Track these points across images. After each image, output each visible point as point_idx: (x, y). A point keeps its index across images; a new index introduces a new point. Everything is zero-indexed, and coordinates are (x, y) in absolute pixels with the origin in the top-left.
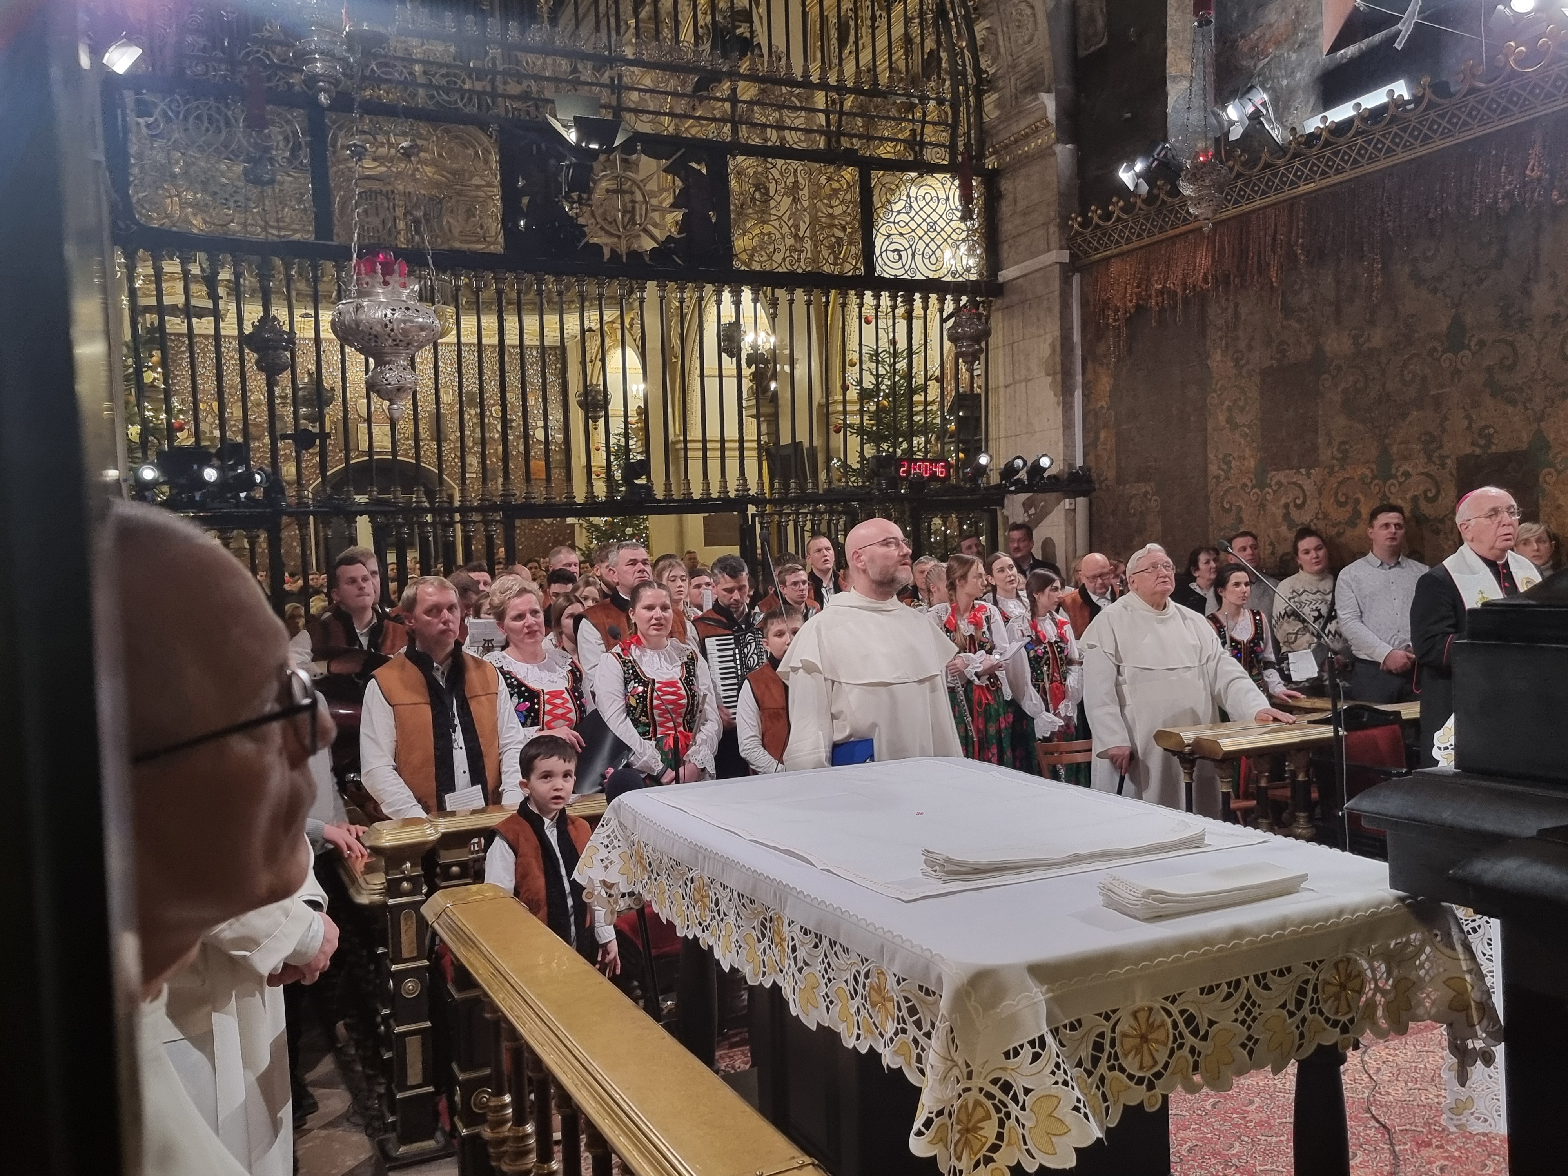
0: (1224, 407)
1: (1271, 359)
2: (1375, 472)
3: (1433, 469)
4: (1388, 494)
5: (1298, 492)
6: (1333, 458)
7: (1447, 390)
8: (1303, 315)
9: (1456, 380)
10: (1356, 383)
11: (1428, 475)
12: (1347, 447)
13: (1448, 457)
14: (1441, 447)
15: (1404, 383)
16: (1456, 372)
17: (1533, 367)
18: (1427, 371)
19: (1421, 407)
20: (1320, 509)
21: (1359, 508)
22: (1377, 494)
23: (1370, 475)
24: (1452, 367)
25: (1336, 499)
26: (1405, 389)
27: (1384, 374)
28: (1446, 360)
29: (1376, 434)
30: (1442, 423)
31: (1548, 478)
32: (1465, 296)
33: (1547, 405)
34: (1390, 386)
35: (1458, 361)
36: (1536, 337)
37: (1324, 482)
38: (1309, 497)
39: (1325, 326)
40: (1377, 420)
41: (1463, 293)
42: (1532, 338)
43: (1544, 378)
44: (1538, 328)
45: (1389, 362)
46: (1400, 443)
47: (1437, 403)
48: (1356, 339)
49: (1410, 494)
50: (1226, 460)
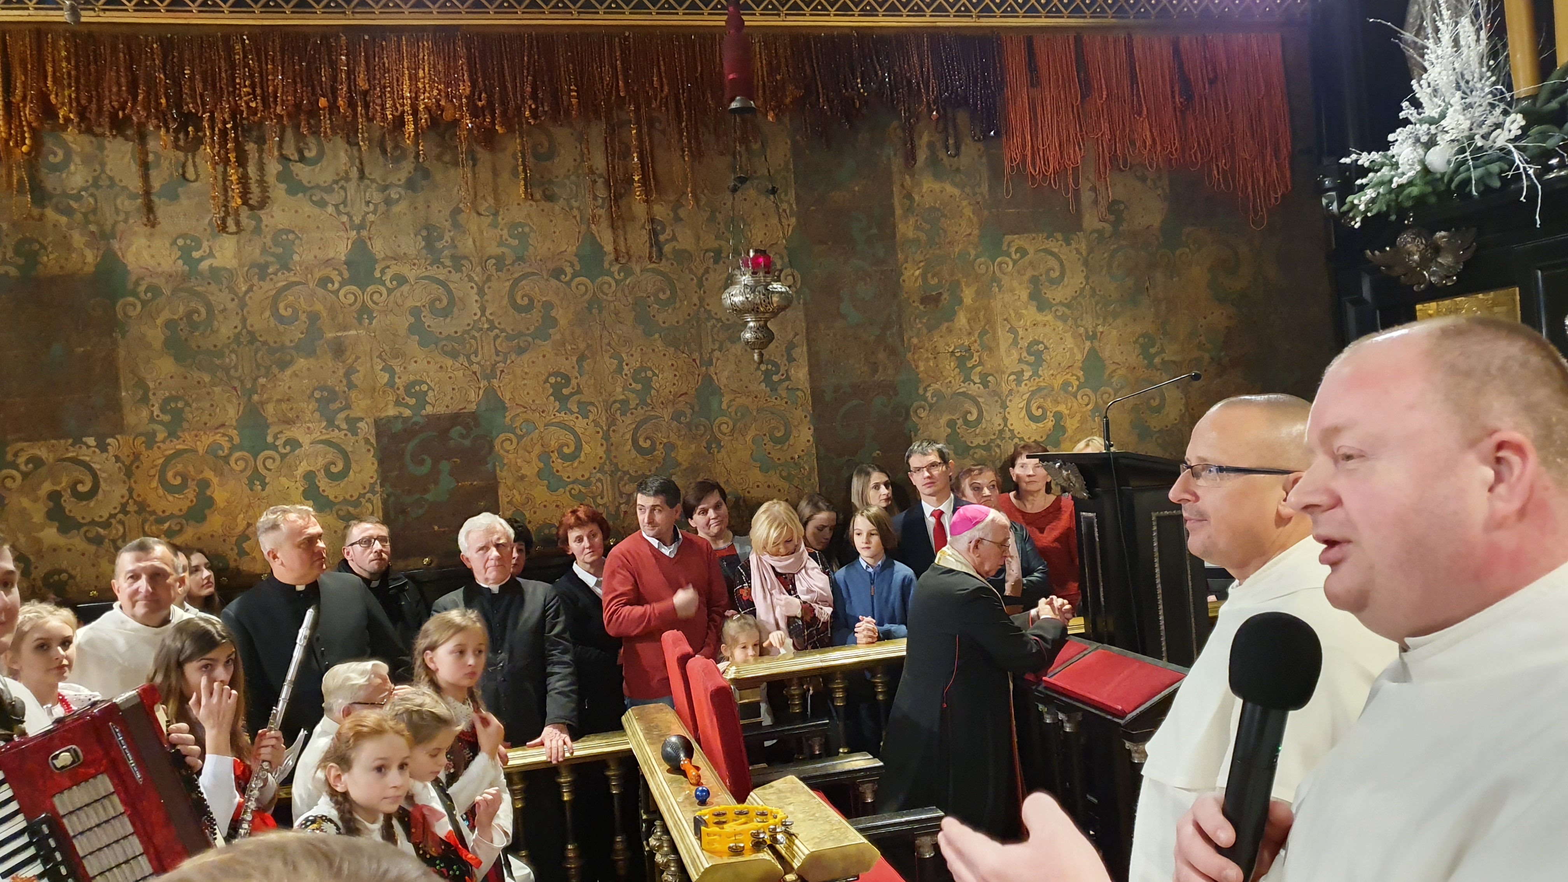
1: (5, 262)
3: (335, 435)
4: (263, 472)
5: (79, 474)
6: (152, 420)
7: (353, 332)
8: (74, 204)
9: (366, 322)
10: (189, 315)
11: (328, 443)
12: (180, 405)
13: (362, 419)
14: (348, 407)
15: (281, 319)
16: (364, 311)
17: (475, 314)
18: (319, 307)
19: (311, 353)
20: (131, 497)
21: (208, 493)
22: (242, 471)
23: (227, 445)
24: (358, 305)
25: (163, 481)
26: (281, 328)
27: (243, 305)
28: (348, 294)
29: (235, 389)
30: (348, 374)
31: (507, 445)
32: (371, 217)
33: (498, 359)
34: (256, 322)
35: (367, 298)
36: (476, 279)
37: (137, 457)
38: (105, 480)
39: (121, 226)
40: (236, 368)
41: (368, 213)
42: (471, 279)
43: (492, 327)
44: (479, 269)
45: (250, 289)
46: (279, 401)
47: (339, 350)
48: (185, 252)
49: (303, 468)
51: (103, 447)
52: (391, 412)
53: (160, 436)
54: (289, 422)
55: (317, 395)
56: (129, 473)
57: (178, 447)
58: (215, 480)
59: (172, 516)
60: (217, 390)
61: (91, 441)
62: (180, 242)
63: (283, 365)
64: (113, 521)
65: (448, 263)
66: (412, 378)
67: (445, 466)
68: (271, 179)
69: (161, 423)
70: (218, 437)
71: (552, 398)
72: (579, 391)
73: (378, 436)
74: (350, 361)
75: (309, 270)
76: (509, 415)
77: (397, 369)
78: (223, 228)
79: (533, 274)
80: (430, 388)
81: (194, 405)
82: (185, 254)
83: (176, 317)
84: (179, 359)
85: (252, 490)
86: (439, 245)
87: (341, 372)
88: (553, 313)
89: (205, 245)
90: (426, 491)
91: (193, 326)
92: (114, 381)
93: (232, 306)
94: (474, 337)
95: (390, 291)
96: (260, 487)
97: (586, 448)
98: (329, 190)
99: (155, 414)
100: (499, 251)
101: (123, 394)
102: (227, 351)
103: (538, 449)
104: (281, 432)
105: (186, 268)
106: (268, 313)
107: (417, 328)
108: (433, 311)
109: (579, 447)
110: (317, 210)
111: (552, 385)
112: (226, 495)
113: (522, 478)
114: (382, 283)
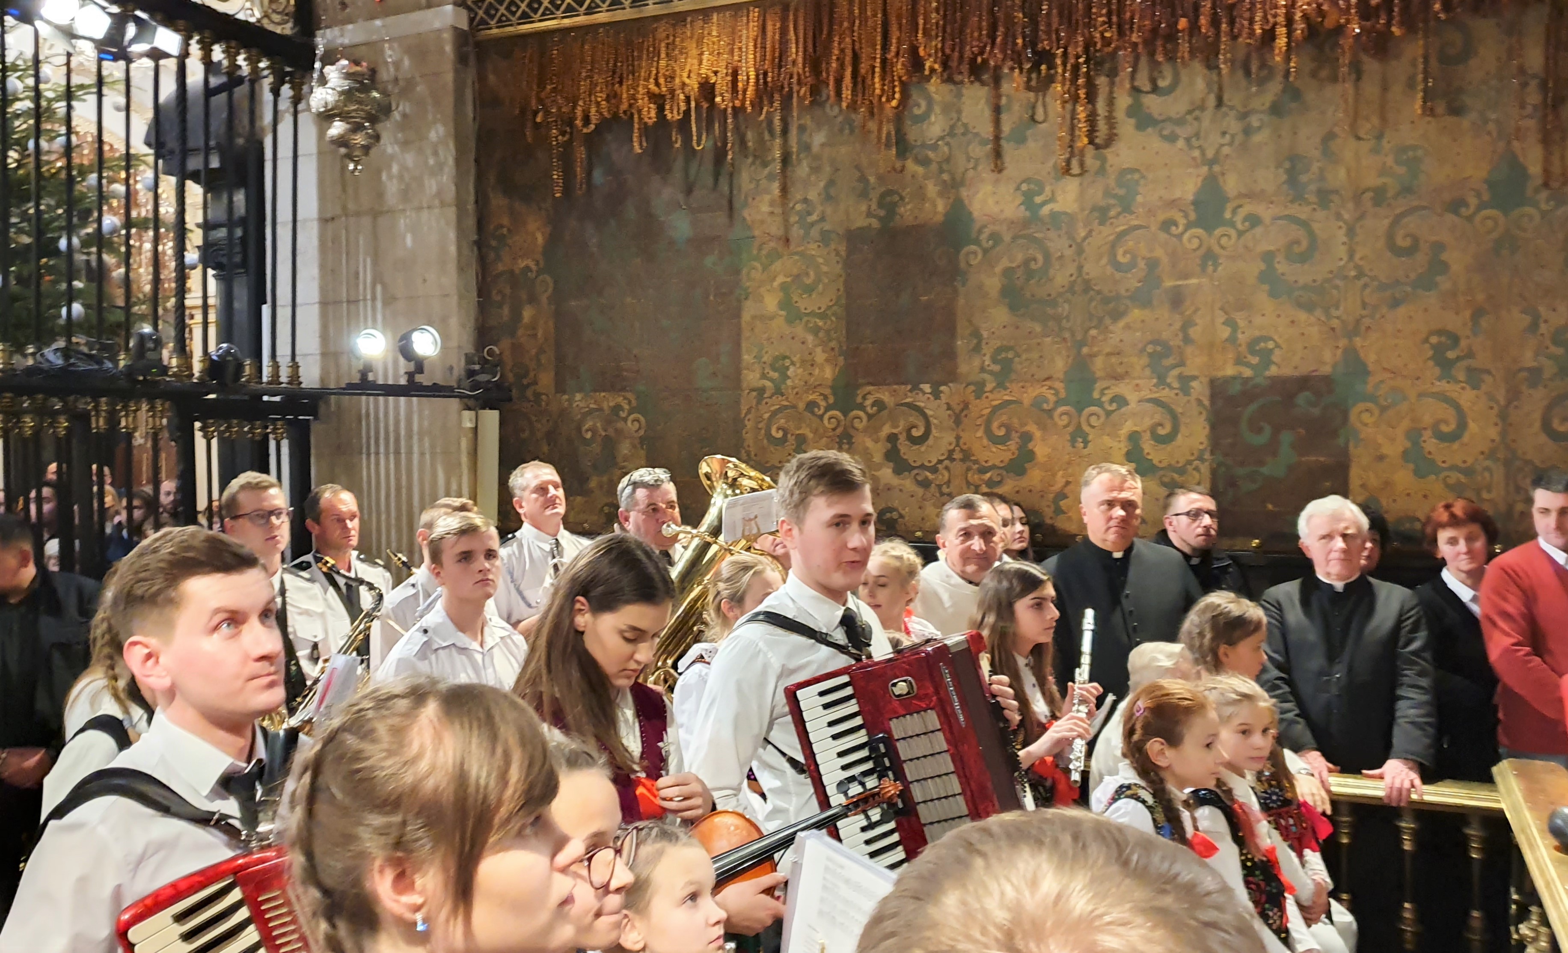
0: (775, 284)
1: (869, 214)
2: (1063, 394)
3: (1165, 394)
4: (1086, 428)
5: (915, 418)
6: (983, 369)
7: (1194, 281)
8: (931, 154)
9: (1210, 269)
10: (1026, 262)
11: (1156, 402)
12: (1010, 355)
13: (1194, 378)
14: (1182, 364)
15: (1118, 266)
16: (1209, 257)
17: (1341, 259)
18: (1159, 253)
19: (1146, 304)
20: (957, 445)
21: (1030, 446)
22: (1065, 427)
23: (1052, 399)
24: (1203, 251)
25: (988, 432)
26: (1118, 275)
27: (1080, 251)
28: (1192, 239)
29: (1064, 339)
30: (1184, 328)
31: (1366, 417)
32: (1226, 150)
33: (1364, 312)
34: (1092, 270)
35: (1213, 241)
36: (1346, 216)
37: (966, 406)
38: (936, 426)
39: (971, 173)
40: (1067, 318)
41: (1223, 145)
42: (1339, 216)
43: (1360, 275)
44: (1350, 205)
45: (1089, 234)
46: (1109, 354)
47: (1177, 300)
48: (1028, 197)
49: (1128, 427)
50: (780, 364)
51: (936, 394)
52: (1230, 371)
53: (989, 387)
54: (1117, 378)
55: (1150, 348)
56: (958, 422)
57: (1007, 398)
58: (1038, 434)
59: (994, 467)
60: (1049, 339)
61: (927, 388)
62: (1024, 187)
63: (1117, 315)
64: (939, 466)
65: (1313, 198)
66: (1257, 333)
67: (1286, 437)
68: (1120, 114)
69: (991, 373)
70: (1044, 389)
71: (1431, 363)
72: (1470, 355)
73: (1213, 397)
74: (1188, 313)
75: (1151, 212)
76: (1372, 380)
77: (1241, 323)
78: (1067, 170)
79: (1424, 208)
80: (1278, 346)
81: (1024, 357)
82: (1028, 200)
83: (1014, 265)
84: (1013, 308)
85: (1074, 447)
86: (1304, 178)
87: (1178, 325)
88: (1444, 256)
89: (1048, 189)
90: (1261, 463)
91: (1030, 274)
92: (951, 330)
93: (1068, 252)
94: (1337, 287)
95: (1240, 234)
96: (1082, 445)
97: (1473, 426)
98: (1180, 122)
99: (987, 363)
100: (1379, 182)
101: (959, 343)
102: (1060, 300)
103: (1406, 424)
104: (1108, 388)
105: (1028, 214)
106: (1104, 261)
107: (1268, 277)
108: (1291, 257)
109: (1462, 425)
110: (1166, 146)
111: (1433, 347)
112: (1047, 450)
113: (1381, 458)
114: (1232, 224)
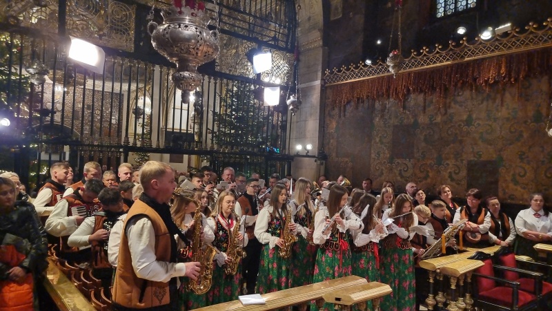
0: (379, 136)
1: (398, 122)
2: (436, 162)
5: (405, 166)
7: (465, 138)
8: (411, 109)
9: (469, 135)
10: (429, 133)
11: (456, 165)
12: (425, 153)
13: (464, 160)
14: (461, 157)
16: (468, 133)
17: (498, 134)
18: (458, 131)
20: (414, 172)
21: (428, 174)
22: (436, 170)
23: (433, 163)
25: (420, 170)
27: (441, 131)
28: (465, 128)
29: (436, 150)
32: (473, 109)
33: (503, 146)
34: (443, 135)
35: (469, 129)
36: (500, 124)
37: (416, 164)
38: (409, 168)
40: (437, 146)
42: (498, 124)
43: (503, 138)
44: (501, 122)
48: (430, 119)
49: (449, 171)
50: (378, 153)
51: (410, 161)
52: (472, 159)
53: (420, 160)
54: (448, 159)
56: (414, 167)
57: (424, 163)
58: (430, 171)
59: (421, 178)
61: (408, 160)
62: (430, 116)
64: (410, 177)
65: (492, 120)
66: (478, 150)
68: (451, 101)
69: (421, 157)
70: (432, 161)
71: (518, 159)
72: (528, 157)
73: (468, 164)
74: (463, 145)
76: (504, 162)
77: (475, 148)
79: (518, 123)
80: (483, 153)
81: (428, 154)
83: (427, 134)
84: (426, 143)
85: (437, 174)
86: (490, 115)
89: (434, 117)
90: (478, 180)
91: (430, 136)
92: (413, 148)
93: (438, 131)
94: (497, 140)
95: (475, 128)
96: (439, 174)
98: (464, 103)
99: (420, 155)
100: (508, 116)
101: (415, 150)
102: (436, 142)
103: (512, 173)
104: (445, 161)
105: (430, 122)
106: (446, 133)
107: (481, 137)
108: (486, 133)
110: (460, 108)
111: (519, 155)
112: (432, 175)
114: (474, 125)
